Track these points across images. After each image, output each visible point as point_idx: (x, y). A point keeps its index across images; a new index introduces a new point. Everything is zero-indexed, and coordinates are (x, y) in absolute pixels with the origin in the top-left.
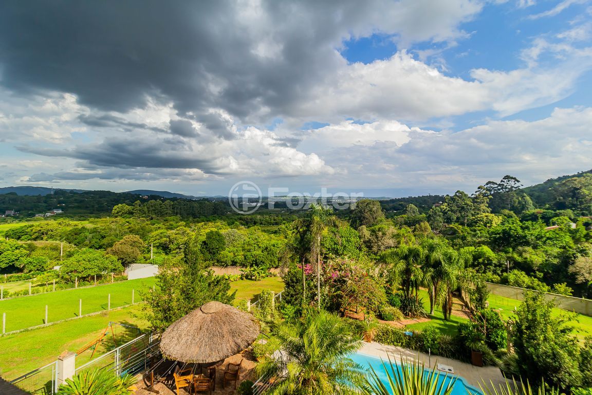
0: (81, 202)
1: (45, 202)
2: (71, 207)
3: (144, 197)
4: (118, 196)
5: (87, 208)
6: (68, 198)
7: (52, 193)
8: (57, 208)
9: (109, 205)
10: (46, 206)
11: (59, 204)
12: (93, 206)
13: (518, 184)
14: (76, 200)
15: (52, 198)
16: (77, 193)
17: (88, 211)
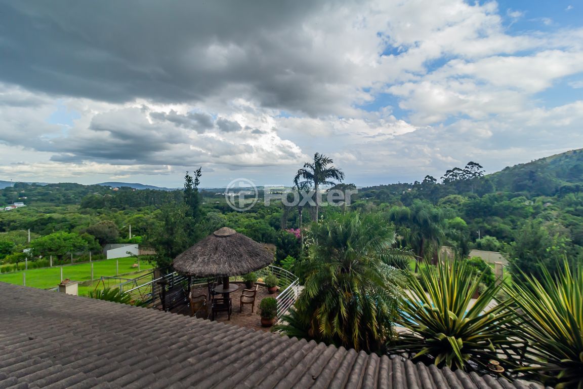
0: (45, 194)
1: (5, 195)
2: (34, 200)
3: (114, 189)
4: (86, 189)
5: (52, 200)
6: (31, 190)
7: (12, 186)
8: (18, 201)
9: (76, 197)
10: (6, 200)
11: (20, 197)
12: (59, 199)
13: (481, 170)
14: (39, 193)
15: (11, 191)
16: (40, 186)
17: (55, 204)
